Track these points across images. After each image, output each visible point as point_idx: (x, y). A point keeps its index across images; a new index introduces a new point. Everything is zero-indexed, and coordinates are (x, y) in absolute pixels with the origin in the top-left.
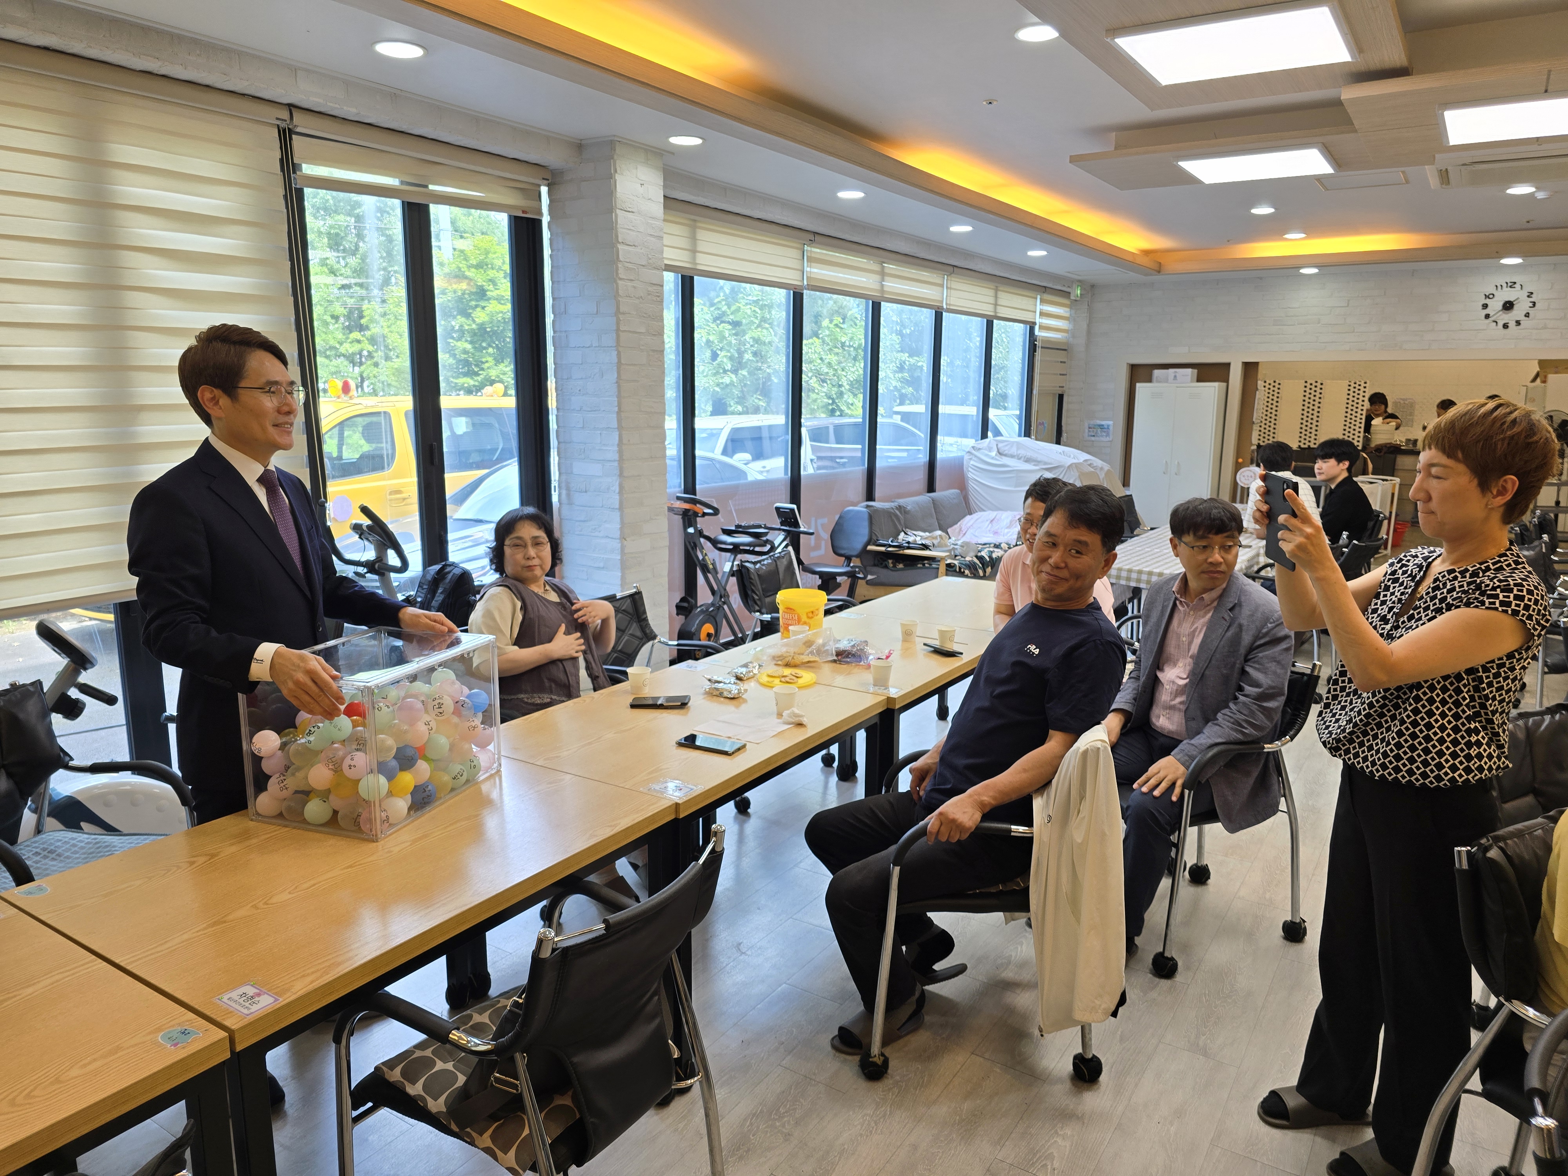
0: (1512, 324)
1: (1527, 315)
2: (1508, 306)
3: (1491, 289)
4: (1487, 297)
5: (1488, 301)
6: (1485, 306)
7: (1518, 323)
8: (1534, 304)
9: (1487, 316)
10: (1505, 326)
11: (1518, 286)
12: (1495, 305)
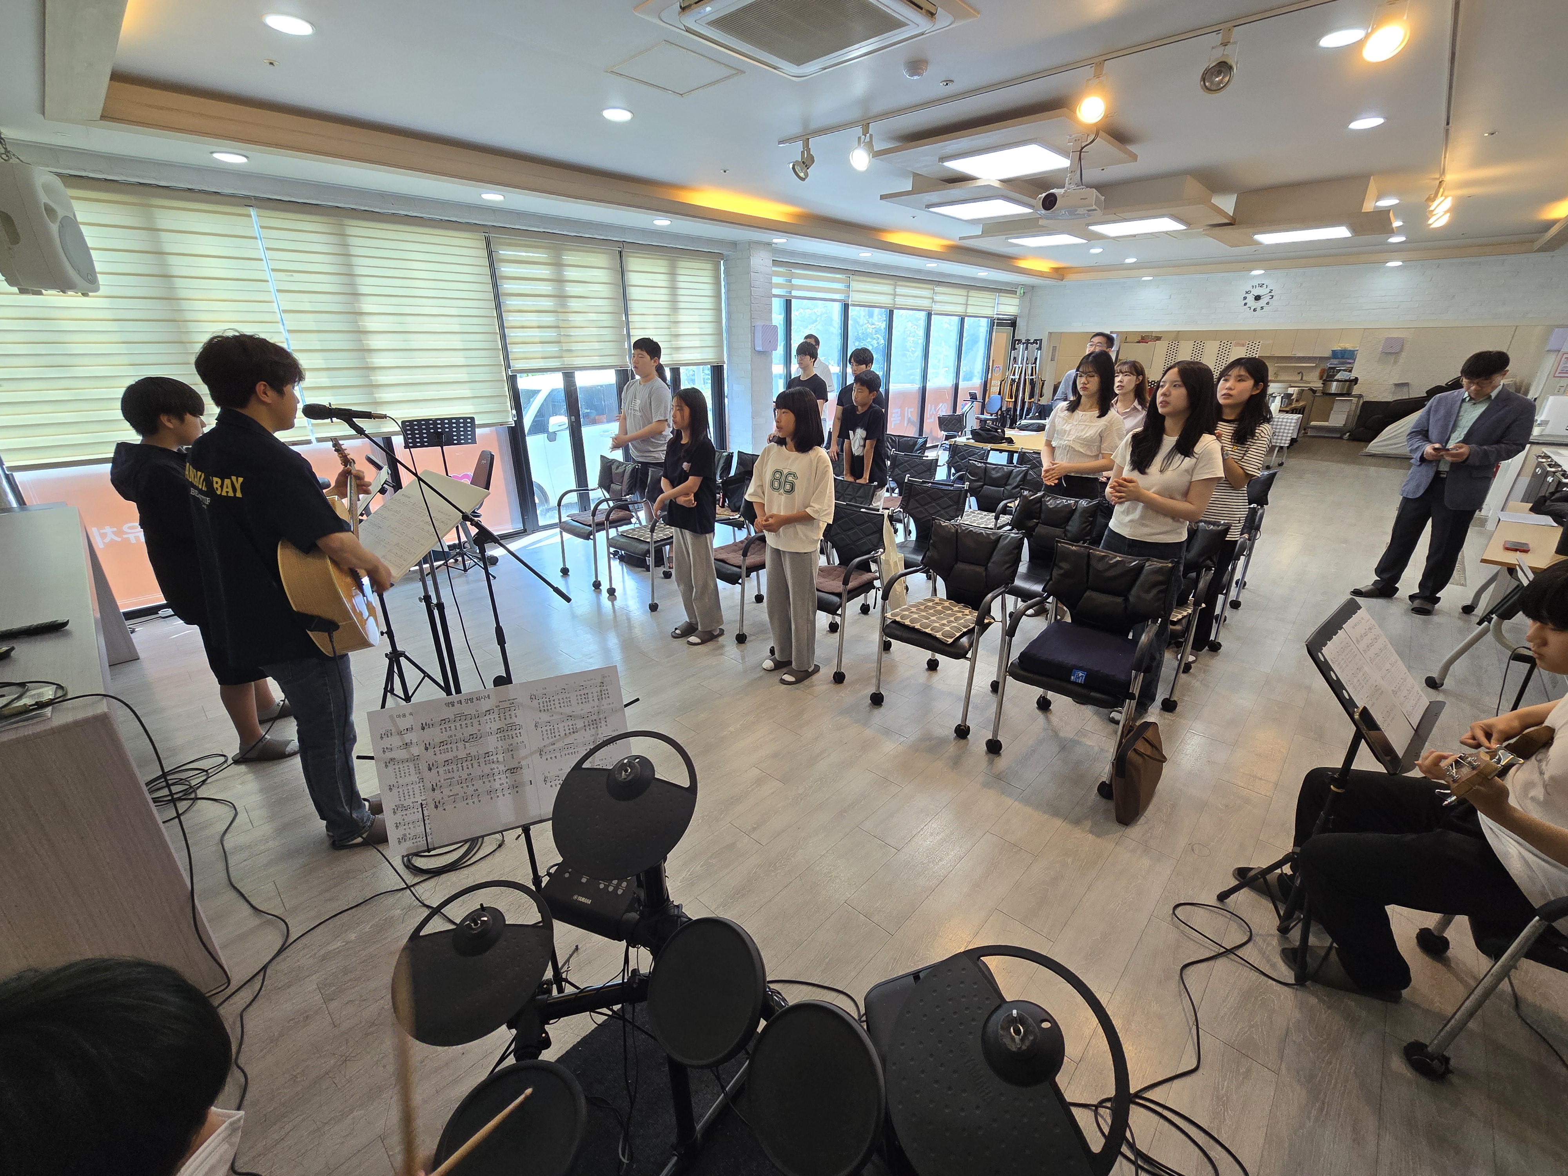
0: (1259, 309)
1: (1268, 303)
2: (1258, 298)
3: (1249, 288)
4: (1247, 293)
5: (1247, 295)
6: (1245, 298)
7: (1262, 308)
8: (1272, 296)
9: (1245, 304)
10: (1255, 310)
11: (1265, 286)
12: (1250, 299)
